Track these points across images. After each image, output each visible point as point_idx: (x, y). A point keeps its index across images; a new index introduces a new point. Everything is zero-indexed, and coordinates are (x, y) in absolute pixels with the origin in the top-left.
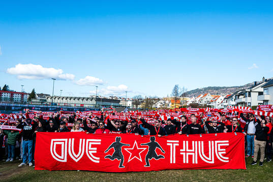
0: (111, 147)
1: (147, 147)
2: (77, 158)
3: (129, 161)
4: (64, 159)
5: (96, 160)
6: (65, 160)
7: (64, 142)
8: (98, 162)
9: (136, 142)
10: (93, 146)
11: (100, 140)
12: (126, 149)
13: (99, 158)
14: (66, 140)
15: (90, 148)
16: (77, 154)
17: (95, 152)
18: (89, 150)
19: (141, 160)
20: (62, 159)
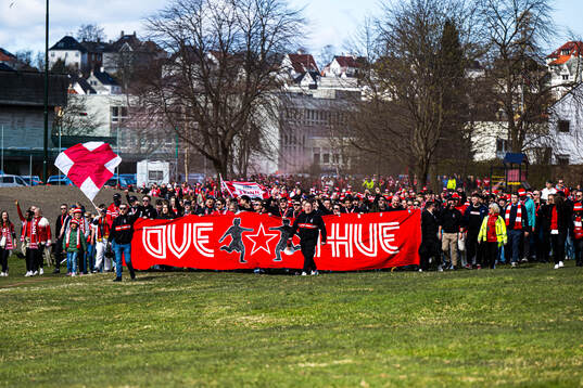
0: (227, 233)
2: (179, 253)
3: (252, 253)
4: (162, 254)
5: (209, 254)
6: (164, 256)
7: (162, 229)
8: (212, 256)
9: (261, 225)
10: (203, 233)
11: (212, 225)
12: (248, 236)
13: (212, 251)
14: (164, 227)
15: (199, 237)
16: (179, 247)
17: (207, 242)
18: (197, 240)
19: (269, 252)
20: (160, 254)
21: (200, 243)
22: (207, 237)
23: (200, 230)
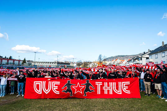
0: (65, 86)
2: (47, 92)
3: (75, 93)
4: (40, 92)
6: (41, 93)
7: (41, 83)
9: (78, 83)
10: (56, 85)
11: (59, 82)
12: (73, 87)
13: (59, 92)
14: (41, 82)
15: (54, 86)
16: (47, 89)
18: (53, 87)
19: (81, 93)
20: (39, 92)
21: (54, 89)
22: (57, 87)
23: (54, 84)
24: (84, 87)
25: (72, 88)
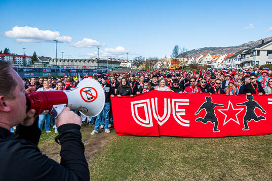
0: (201, 108)
1: (244, 107)
3: (224, 124)
4: (149, 124)
5: (186, 124)
6: (151, 125)
8: (188, 125)
9: (230, 102)
10: (180, 107)
12: (219, 110)
13: (188, 122)
15: (177, 110)
17: (184, 114)
18: (176, 112)
19: (238, 123)
21: (178, 114)
22: (184, 110)
23: (177, 104)
24: (242, 109)
25: (218, 113)
